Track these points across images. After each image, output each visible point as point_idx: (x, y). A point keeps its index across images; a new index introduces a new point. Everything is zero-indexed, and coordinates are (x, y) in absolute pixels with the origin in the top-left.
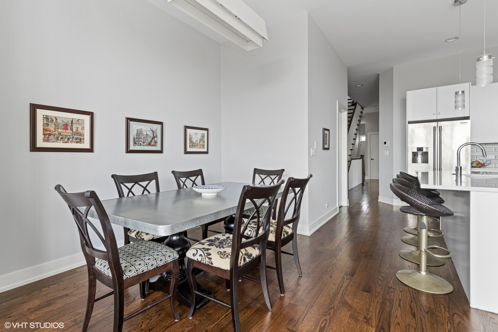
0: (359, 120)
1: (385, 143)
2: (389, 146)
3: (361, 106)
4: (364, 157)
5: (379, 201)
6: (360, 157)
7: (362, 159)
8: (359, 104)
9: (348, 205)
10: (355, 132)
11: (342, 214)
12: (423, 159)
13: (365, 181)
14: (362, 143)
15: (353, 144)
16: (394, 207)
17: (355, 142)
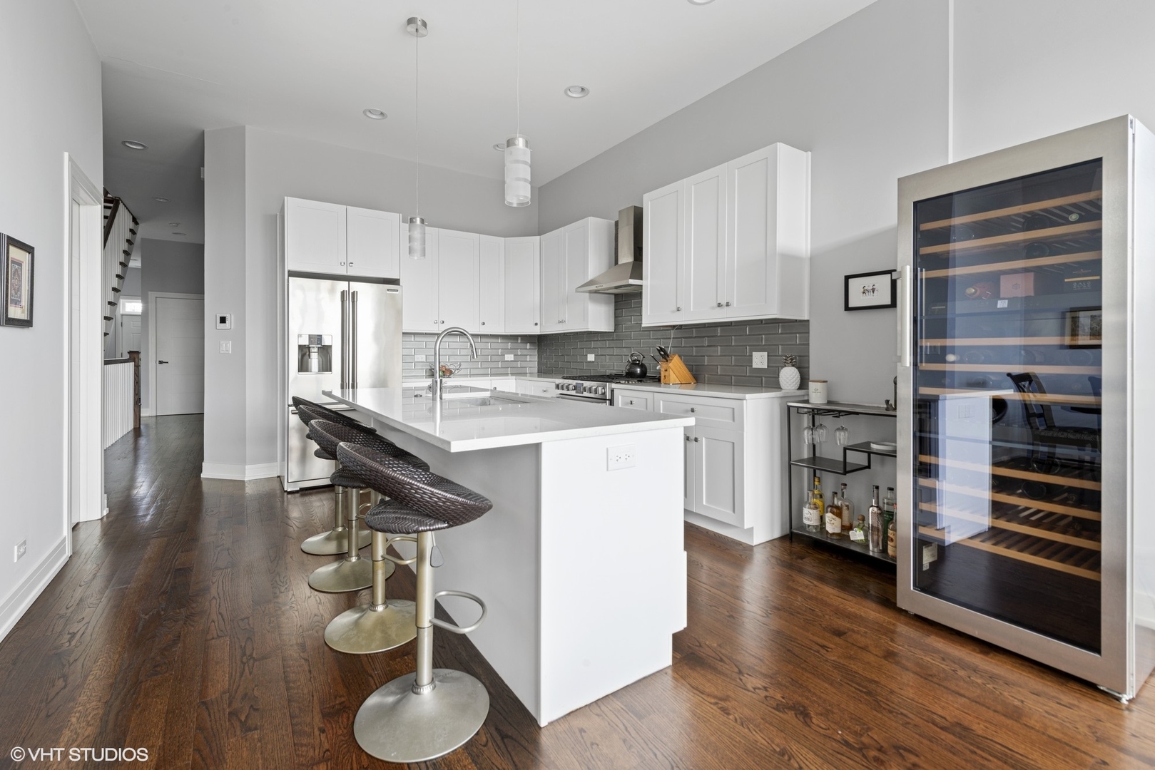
0: (125, 252)
1: (223, 320)
2: (232, 327)
3: (130, 213)
4: (142, 356)
5: (203, 475)
6: (126, 356)
7: (134, 361)
8: (125, 206)
9: (105, 513)
10: (115, 282)
11: (83, 556)
12: (321, 363)
13: (142, 422)
14: (125, 320)
15: (106, 318)
16: (247, 485)
17: (114, 312)
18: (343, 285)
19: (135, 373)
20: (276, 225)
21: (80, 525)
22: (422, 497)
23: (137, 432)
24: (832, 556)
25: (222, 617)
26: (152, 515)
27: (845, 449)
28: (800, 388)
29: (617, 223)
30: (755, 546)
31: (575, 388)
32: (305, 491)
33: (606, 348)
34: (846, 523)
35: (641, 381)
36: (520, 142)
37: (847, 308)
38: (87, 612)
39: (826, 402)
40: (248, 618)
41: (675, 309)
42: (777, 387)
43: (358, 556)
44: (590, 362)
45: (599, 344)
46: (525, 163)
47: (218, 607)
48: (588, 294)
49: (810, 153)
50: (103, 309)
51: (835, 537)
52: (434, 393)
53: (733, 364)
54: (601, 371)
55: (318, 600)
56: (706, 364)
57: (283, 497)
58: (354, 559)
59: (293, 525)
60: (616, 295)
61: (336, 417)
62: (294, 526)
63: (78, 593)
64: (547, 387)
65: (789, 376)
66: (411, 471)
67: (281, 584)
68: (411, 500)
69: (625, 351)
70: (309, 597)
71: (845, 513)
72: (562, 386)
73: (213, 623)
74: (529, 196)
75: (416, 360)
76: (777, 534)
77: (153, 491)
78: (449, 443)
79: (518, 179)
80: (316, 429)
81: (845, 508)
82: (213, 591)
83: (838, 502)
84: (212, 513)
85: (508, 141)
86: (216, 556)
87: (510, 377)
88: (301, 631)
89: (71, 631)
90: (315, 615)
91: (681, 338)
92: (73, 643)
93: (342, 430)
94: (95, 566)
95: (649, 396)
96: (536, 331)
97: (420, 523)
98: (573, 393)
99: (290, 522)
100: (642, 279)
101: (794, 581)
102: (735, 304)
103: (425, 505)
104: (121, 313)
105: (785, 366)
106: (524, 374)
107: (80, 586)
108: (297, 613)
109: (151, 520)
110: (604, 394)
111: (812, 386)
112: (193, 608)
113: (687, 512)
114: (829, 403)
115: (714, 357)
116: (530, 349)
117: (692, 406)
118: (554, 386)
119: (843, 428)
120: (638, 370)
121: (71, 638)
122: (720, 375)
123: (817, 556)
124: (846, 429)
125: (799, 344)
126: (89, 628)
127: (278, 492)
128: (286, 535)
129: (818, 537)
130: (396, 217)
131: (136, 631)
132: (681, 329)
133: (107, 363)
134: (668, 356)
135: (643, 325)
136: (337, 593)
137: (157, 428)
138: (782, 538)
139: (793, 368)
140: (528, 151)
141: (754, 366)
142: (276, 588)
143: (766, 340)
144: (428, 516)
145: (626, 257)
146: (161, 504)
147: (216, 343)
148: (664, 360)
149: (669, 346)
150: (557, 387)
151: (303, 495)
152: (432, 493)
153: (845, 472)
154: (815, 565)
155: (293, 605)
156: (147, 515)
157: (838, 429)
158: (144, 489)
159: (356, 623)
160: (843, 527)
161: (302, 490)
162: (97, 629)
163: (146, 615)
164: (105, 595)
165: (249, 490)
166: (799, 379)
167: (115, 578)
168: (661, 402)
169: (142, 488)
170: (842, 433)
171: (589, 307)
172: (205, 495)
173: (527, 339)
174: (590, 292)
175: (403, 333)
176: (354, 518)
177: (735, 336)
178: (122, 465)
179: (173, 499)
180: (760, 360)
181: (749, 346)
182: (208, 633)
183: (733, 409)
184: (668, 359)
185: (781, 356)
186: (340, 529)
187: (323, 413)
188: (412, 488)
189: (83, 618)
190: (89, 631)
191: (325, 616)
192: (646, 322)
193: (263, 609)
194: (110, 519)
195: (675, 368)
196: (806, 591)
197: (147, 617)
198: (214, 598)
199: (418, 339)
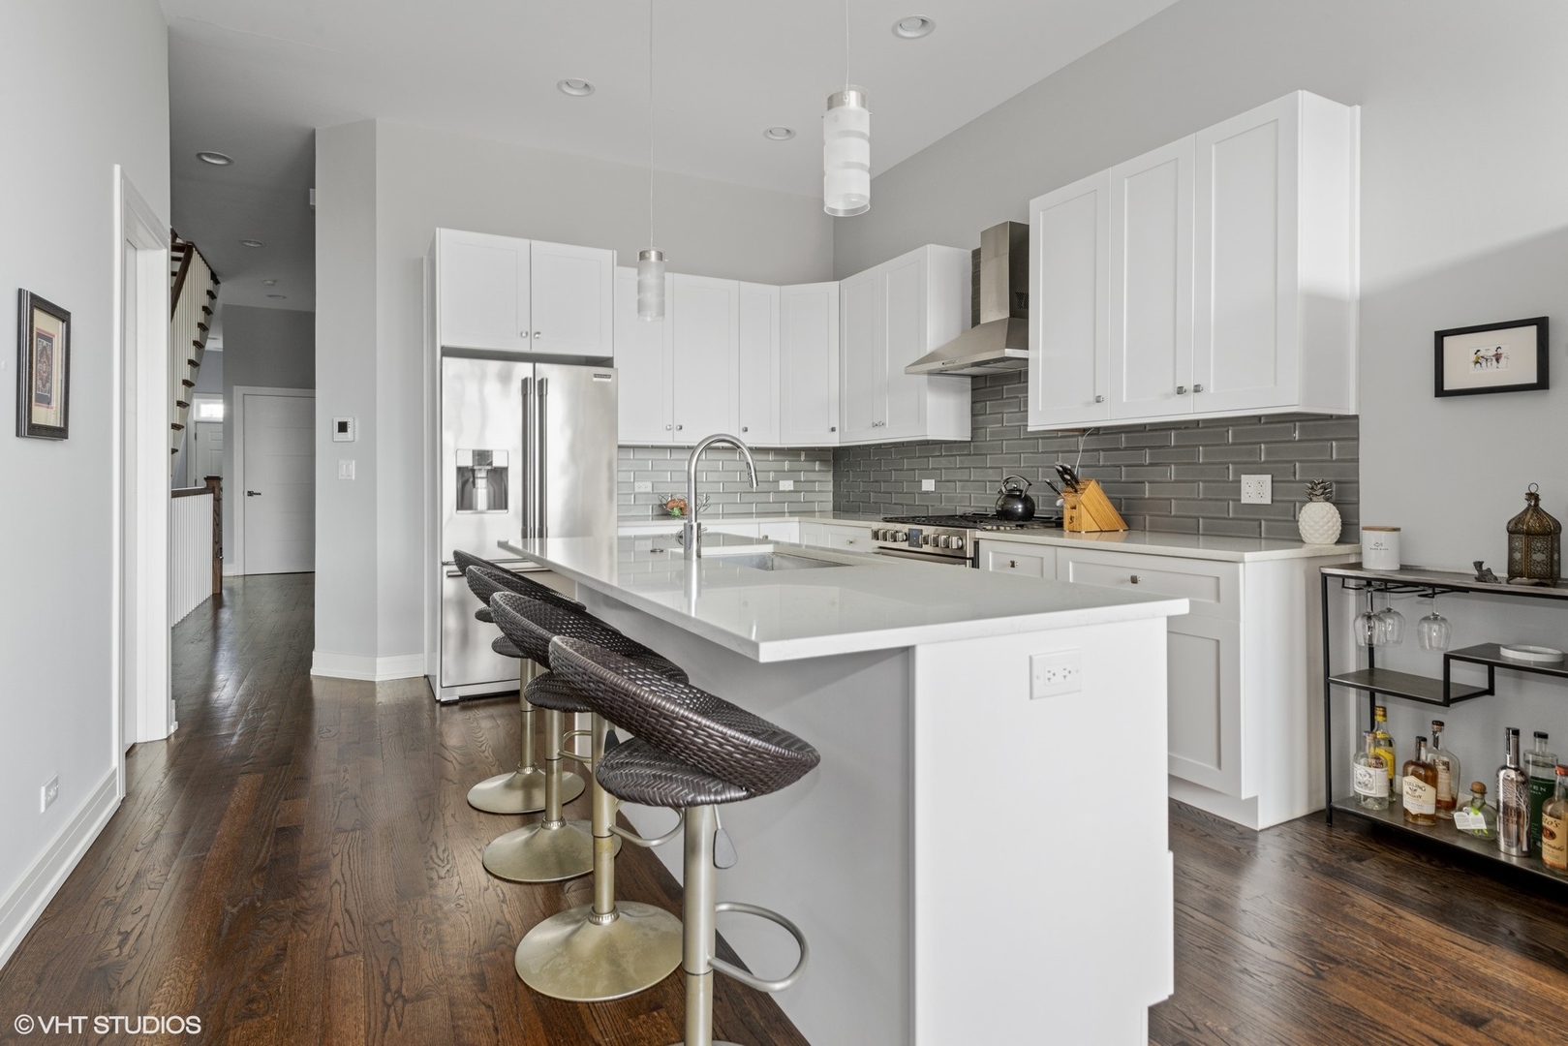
0: (200, 325)
1: (343, 427)
2: (357, 438)
3: (208, 266)
4: (224, 484)
5: (313, 672)
6: (202, 485)
7: (214, 493)
8: (201, 256)
9: (173, 730)
10: (186, 372)
11: (141, 800)
12: (492, 495)
13: (224, 585)
14: (201, 429)
15: (175, 427)
16: (378, 688)
17: (184, 416)
18: (525, 369)
19: (214, 511)
20: (422, 275)
21: (137, 748)
22: (706, 744)
23: (217, 600)
24: (1418, 858)
25: (350, 917)
26: (241, 735)
27: (1447, 658)
28: (1339, 542)
29: (976, 255)
30: (1261, 831)
31: (908, 537)
32: (468, 702)
33: (956, 468)
34: (1445, 797)
35: (1022, 526)
36: (852, 99)
37: (1440, 391)
38: (146, 897)
39: (1397, 567)
40: (391, 921)
41: (1092, 399)
42: (1294, 538)
43: (561, 819)
44: (927, 493)
45: (944, 462)
46: (861, 135)
47: (342, 896)
48: (926, 377)
49: (1358, 108)
50: (170, 413)
51: (1420, 822)
52: (688, 547)
53: (1201, 497)
54: (946, 508)
55: (501, 895)
56: (1147, 496)
57: (433, 710)
58: (555, 826)
59: (451, 759)
60: (974, 377)
61: (519, 583)
62: (454, 762)
63: (134, 863)
64: (855, 535)
65: (1319, 520)
66: (666, 686)
67: (440, 863)
68: (687, 748)
69: (992, 475)
70: (486, 889)
71: (1443, 777)
72: (885, 535)
73: (336, 928)
74: (868, 195)
75: (637, 490)
76: (1301, 810)
77: (241, 696)
78: (755, 646)
79: (849, 165)
80: (504, 610)
81: (1441, 768)
82: (335, 872)
83: (1426, 756)
84: (329, 734)
85: (830, 99)
86: (337, 808)
87: (787, 518)
88: (476, 950)
89: (122, 930)
90: (498, 923)
91: (1097, 450)
92: (126, 950)
93: (540, 610)
94: (158, 817)
95: (1047, 553)
96: (833, 441)
97: (698, 789)
98: (905, 546)
99: (447, 754)
100: (1028, 349)
101: (1353, 906)
102: (1211, 387)
103: (710, 757)
104: (195, 418)
105: (1311, 500)
106: (811, 513)
107: (137, 851)
108: (467, 918)
109: (239, 742)
110: (961, 548)
111: (1368, 538)
112: (304, 899)
113: (1173, 780)
114: (1404, 568)
115: (1163, 483)
116: (819, 471)
117: (1134, 573)
118: (869, 534)
119: (1436, 618)
120: (1019, 507)
121: (123, 940)
122: (1175, 516)
123: (1387, 855)
124: (1443, 619)
125: (1337, 461)
126: (149, 926)
127: (426, 702)
128: (440, 776)
129: (1385, 819)
130: (607, 256)
131: (220, 934)
132: (1098, 434)
133: (175, 494)
134: (1077, 482)
135: (1029, 429)
136: (530, 883)
137: (244, 594)
138: (1312, 818)
139: (1328, 504)
140: (866, 114)
141: (1244, 500)
142: (432, 869)
143: (1268, 453)
144: (713, 776)
145: (994, 310)
146: (254, 718)
147: (333, 464)
148: (1070, 489)
149: (1076, 463)
150: (876, 535)
151: (464, 708)
152: (724, 736)
153: (1448, 701)
154: (1388, 873)
155: (461, 902)
156: (233, 735)
157: (1426, 619)
158: (227, 690)
159: (567, 941)
160: (1439, 804)
161: (463, 699)
162: (160, 927)
163: (234, 906)
164: (174, 867)
165: (382, 697)
166: (1339, 524)
167: (187, 840)
168: (1071, 564)
169: (225, 690)
170: (1435, 627)
171: (928, 400)
172: (317, 705)
173: (815, 454)
174: (930, 373)
175: (620, 447)
176: (555, 757)
177: (1203, 446)
178: (197, 652)
179: (269, 709)
180: (1256, 489)
181: (1233, 463)
182: (329, 946)
183: (1218, 578)
184: (1078, 487)
185: (1301, 482)
186: (528, 771)
187: (504, 578)
188: (689, 727)
189: (141, 907)
190: (149, 931)
191: (514, 925)
192: (1036, 422)
193: (414, 906)
194: (180, 740)
195: (1091, 503)
196: (1383, 926)
197: (235, 911)
198: (336, 882)
199: (640, 455)
